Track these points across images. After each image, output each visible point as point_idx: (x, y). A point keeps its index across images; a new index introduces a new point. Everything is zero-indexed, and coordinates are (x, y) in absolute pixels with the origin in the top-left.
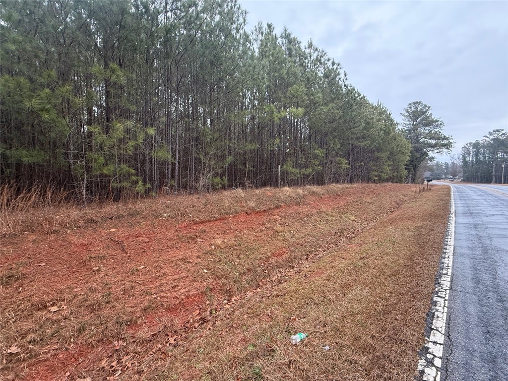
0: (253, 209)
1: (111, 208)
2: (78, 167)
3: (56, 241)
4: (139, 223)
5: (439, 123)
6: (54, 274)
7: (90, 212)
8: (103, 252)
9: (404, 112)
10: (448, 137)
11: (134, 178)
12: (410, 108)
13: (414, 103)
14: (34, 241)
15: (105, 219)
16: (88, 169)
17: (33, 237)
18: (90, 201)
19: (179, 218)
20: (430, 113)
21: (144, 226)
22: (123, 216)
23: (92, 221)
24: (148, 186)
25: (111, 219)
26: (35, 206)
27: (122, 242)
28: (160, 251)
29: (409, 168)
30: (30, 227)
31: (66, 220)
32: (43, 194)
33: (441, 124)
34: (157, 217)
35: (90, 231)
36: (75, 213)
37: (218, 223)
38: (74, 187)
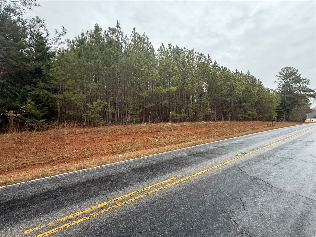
0: (145, 131)
1: (92, 129)
2: (84, 115)
3: (76, 137)
4: (100, 134)
5: (306, 80)
6: (76, 144)
7: (86, 129)
8: (88, 141)
9: (279, 74)
10: (313, 90)
11: (100, 119)
12: (283, 71)
13: (286, 68)
14: (71, 136)
15: (90, 132)
16: (87, 116)
17: (71, 135)
18: (86, 127)
19: (114, 133)
20: (299, 74)
21: (101, 135)
22: (95, 131)
23: (86, 132)
24: (105, 121)
25: (92, 132)
26: (72, 127)
27: (94, 139)
28: (104, 142)
29: (282, 111)
30: (70, 133)
31: (79, 131)
32: (74, 124)
33: (307, 81)
34: (106, 132)
35: (85, 135)
36: (82, 130)
37: (128, 136)
38: (82, 122)
